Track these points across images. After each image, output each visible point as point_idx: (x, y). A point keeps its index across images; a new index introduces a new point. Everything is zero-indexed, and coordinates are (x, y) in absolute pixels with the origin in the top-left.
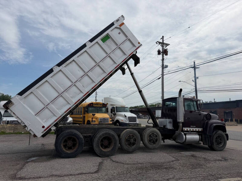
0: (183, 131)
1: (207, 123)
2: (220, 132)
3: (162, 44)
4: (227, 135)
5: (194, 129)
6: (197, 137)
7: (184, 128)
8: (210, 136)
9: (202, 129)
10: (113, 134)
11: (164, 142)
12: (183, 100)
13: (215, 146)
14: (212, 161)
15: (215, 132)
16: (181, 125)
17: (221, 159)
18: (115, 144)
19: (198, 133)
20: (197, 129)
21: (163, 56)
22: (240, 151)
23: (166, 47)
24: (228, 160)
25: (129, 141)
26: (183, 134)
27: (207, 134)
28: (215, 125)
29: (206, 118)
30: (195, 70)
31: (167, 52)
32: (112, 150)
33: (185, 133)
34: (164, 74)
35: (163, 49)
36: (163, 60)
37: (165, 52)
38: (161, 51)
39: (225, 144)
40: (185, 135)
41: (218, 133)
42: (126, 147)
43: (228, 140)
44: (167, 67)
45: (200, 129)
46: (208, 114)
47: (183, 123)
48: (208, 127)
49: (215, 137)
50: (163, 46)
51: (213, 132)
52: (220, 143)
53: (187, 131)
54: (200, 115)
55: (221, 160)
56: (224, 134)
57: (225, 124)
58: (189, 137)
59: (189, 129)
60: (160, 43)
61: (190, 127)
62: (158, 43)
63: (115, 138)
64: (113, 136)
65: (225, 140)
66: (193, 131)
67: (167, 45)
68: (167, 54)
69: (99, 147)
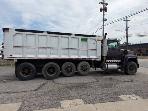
0: (106, 62)
1: (124, 57)
2: (133, 63)
3: (104, 4)
4: (138, 65)
5: (115, 61)
6: (116, 66)
7: (107, 60)
8: (126, 65)
9: (120, 61)
10: (56, 65)
11: (95, 69)
12: (107, 41)
13: (128, 72)
14: (122, 82)
15: (129, 63)
16: (105, 58)
17: (129, 80)
18: (58, 71)
19: (117, 63)
20: (117, 61)
21: (104, 13)
22: (146, 75)
23: (106, 6)
24: (134, 81)
25: (67, 69)
26: (106, 64)
27: (124, 64)
28: (129, 58)
29: (124, 53)
30: (127, 22)
31: (107, 9)
32: (55, 75)
33: (107, 63)
34: (105, 25)
35: (104, 7)
36: (104, 15)
37: (105, 10)
38: (103, 9)
39: (136, 70)
40: (107, 65)
41: (131, 63)
42: (65, 73)
43: (138, 67)
44: (106, 20)
45: (119, 61)
46: (125, 50)
47: (106, 57)
48: (125, 59)
49: (129, 66)
50: (104, 6)
51: (128, 62)
52: (133, 70)
53: (109, 62)
54: (119, 51)
55: (128, 82)
56: (135, 64)
57: (137, 57)
58: (110, 66)
59: (110, 61)
60: (102, 3)
61: (111, 59)
62: (100, 3)
63: (57, 68)
64: (56, 66)
65: (136, 68)
66: (114, 62)
67: (107, 4)
68: (106, 11)
69: (46, 73)
